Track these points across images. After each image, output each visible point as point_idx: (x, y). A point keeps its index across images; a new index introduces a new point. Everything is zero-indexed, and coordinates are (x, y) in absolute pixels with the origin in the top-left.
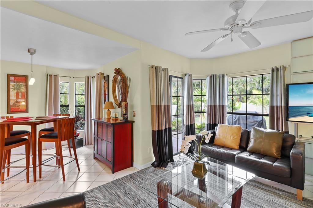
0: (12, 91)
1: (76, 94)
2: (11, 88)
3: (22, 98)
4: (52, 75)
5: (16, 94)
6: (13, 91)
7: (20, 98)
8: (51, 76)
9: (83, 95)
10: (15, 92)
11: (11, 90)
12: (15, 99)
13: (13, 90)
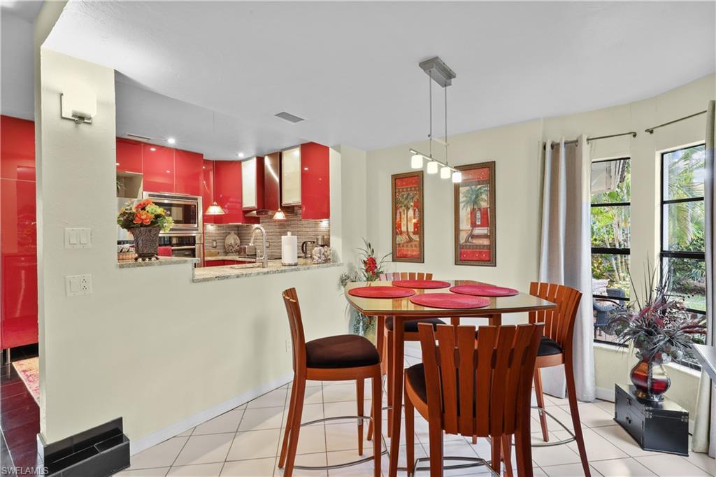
0: (462, 209)
1: (663, 203)
2: (461, 201)
3: (482, 225)
4: (558, 144)
5: (469, 216)
6: (465, 209)
7: (479, 226)
8: (555, 146)
9: (698, 203)
10: (469, 210)
11: (461, 205)
12: (469, 227)
13: (464, 206)
